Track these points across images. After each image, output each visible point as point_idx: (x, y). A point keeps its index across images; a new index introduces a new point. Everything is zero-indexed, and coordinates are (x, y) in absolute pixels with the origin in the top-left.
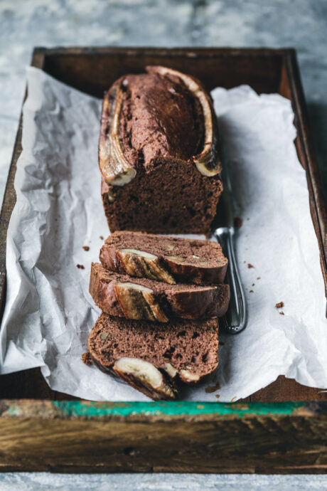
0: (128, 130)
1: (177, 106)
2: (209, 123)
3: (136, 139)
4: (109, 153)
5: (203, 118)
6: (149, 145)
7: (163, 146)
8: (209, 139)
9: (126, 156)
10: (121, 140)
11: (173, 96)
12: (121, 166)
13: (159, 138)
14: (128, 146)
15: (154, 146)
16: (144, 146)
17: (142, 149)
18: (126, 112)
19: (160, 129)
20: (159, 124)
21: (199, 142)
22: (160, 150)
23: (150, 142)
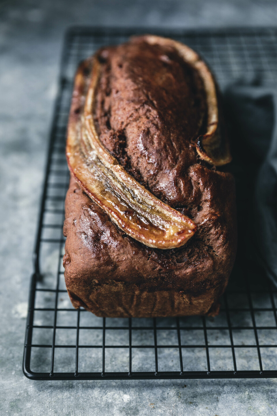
0: (106, 107)
1: (171, 76)
2: (212, 100)
3: (117, 117)
4: (79, 137)
5: (204, 94)
6: (134, 124)
7: (154, 124)
8: (214, 118)
9: (102, 139)
10: (96, 120)
11: (165, 64)
12: (95, 152)
13: (148, 114)
14: (105, 127)
15: (140, 125)
16: (127, 125)
17: (124, 129)
18: (104, 87)
19: (148, 102)
20: (147, 96)
21: (201, 122)
22: (148, 129)
23: (136, 120)
